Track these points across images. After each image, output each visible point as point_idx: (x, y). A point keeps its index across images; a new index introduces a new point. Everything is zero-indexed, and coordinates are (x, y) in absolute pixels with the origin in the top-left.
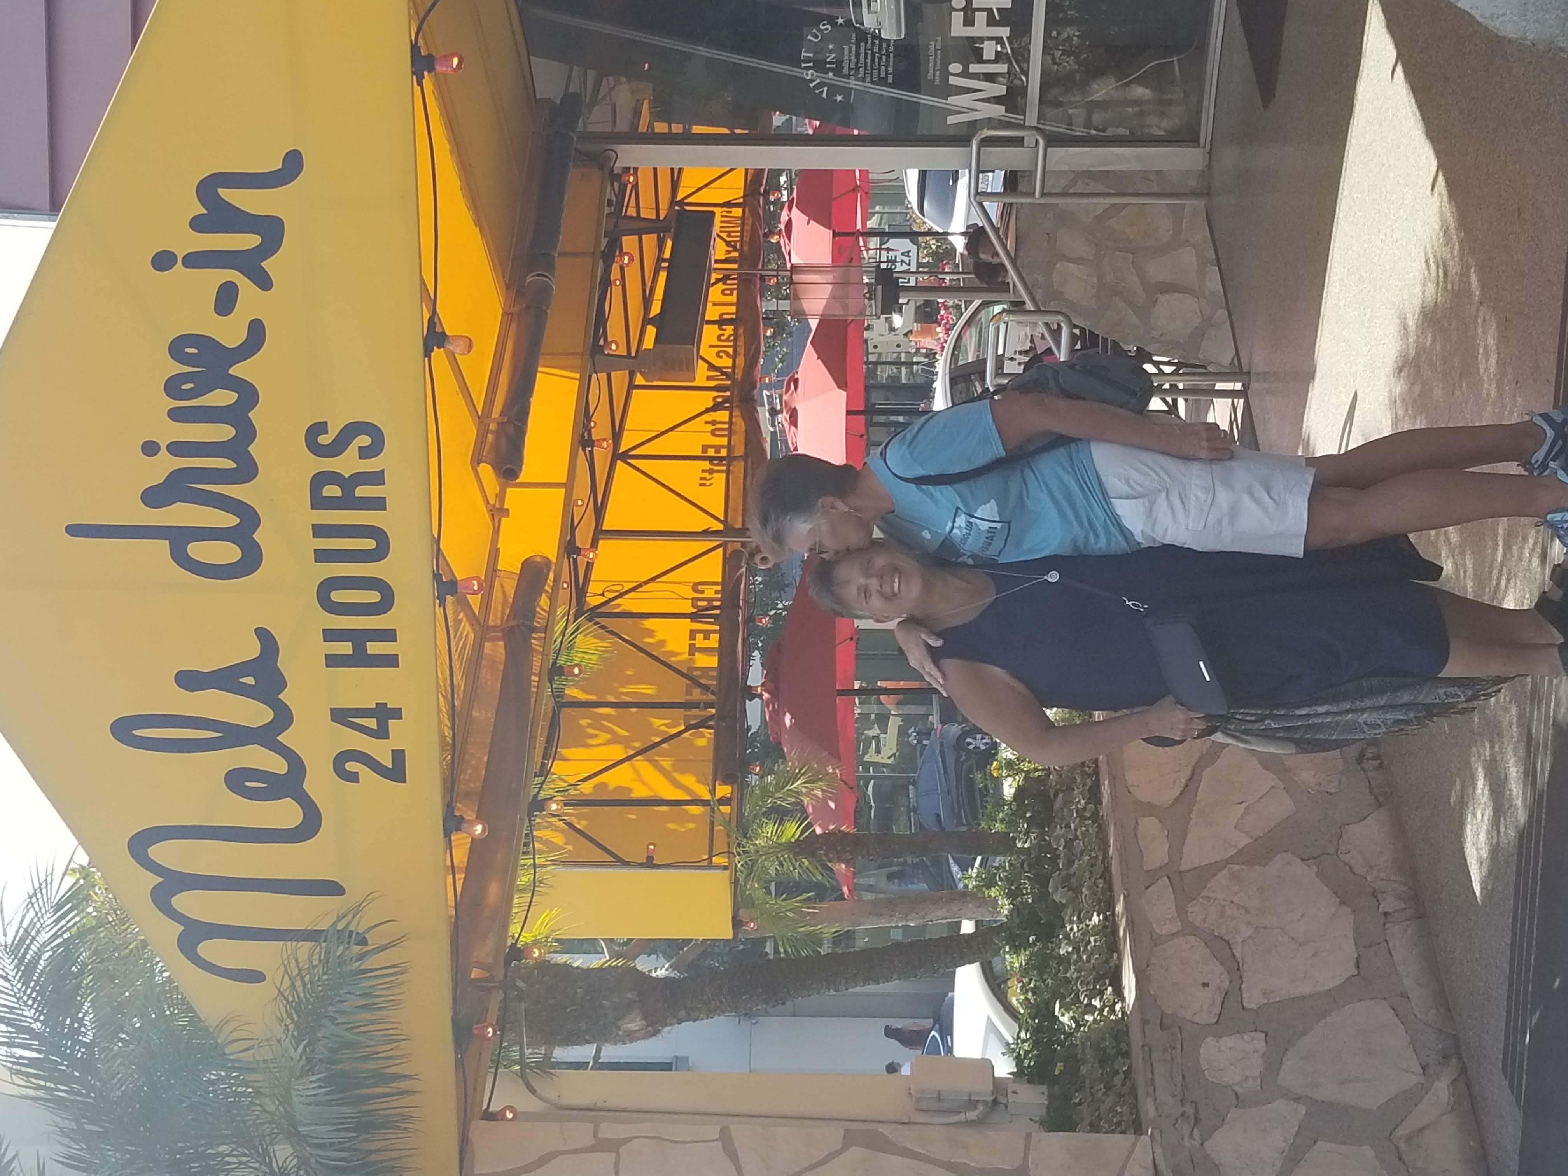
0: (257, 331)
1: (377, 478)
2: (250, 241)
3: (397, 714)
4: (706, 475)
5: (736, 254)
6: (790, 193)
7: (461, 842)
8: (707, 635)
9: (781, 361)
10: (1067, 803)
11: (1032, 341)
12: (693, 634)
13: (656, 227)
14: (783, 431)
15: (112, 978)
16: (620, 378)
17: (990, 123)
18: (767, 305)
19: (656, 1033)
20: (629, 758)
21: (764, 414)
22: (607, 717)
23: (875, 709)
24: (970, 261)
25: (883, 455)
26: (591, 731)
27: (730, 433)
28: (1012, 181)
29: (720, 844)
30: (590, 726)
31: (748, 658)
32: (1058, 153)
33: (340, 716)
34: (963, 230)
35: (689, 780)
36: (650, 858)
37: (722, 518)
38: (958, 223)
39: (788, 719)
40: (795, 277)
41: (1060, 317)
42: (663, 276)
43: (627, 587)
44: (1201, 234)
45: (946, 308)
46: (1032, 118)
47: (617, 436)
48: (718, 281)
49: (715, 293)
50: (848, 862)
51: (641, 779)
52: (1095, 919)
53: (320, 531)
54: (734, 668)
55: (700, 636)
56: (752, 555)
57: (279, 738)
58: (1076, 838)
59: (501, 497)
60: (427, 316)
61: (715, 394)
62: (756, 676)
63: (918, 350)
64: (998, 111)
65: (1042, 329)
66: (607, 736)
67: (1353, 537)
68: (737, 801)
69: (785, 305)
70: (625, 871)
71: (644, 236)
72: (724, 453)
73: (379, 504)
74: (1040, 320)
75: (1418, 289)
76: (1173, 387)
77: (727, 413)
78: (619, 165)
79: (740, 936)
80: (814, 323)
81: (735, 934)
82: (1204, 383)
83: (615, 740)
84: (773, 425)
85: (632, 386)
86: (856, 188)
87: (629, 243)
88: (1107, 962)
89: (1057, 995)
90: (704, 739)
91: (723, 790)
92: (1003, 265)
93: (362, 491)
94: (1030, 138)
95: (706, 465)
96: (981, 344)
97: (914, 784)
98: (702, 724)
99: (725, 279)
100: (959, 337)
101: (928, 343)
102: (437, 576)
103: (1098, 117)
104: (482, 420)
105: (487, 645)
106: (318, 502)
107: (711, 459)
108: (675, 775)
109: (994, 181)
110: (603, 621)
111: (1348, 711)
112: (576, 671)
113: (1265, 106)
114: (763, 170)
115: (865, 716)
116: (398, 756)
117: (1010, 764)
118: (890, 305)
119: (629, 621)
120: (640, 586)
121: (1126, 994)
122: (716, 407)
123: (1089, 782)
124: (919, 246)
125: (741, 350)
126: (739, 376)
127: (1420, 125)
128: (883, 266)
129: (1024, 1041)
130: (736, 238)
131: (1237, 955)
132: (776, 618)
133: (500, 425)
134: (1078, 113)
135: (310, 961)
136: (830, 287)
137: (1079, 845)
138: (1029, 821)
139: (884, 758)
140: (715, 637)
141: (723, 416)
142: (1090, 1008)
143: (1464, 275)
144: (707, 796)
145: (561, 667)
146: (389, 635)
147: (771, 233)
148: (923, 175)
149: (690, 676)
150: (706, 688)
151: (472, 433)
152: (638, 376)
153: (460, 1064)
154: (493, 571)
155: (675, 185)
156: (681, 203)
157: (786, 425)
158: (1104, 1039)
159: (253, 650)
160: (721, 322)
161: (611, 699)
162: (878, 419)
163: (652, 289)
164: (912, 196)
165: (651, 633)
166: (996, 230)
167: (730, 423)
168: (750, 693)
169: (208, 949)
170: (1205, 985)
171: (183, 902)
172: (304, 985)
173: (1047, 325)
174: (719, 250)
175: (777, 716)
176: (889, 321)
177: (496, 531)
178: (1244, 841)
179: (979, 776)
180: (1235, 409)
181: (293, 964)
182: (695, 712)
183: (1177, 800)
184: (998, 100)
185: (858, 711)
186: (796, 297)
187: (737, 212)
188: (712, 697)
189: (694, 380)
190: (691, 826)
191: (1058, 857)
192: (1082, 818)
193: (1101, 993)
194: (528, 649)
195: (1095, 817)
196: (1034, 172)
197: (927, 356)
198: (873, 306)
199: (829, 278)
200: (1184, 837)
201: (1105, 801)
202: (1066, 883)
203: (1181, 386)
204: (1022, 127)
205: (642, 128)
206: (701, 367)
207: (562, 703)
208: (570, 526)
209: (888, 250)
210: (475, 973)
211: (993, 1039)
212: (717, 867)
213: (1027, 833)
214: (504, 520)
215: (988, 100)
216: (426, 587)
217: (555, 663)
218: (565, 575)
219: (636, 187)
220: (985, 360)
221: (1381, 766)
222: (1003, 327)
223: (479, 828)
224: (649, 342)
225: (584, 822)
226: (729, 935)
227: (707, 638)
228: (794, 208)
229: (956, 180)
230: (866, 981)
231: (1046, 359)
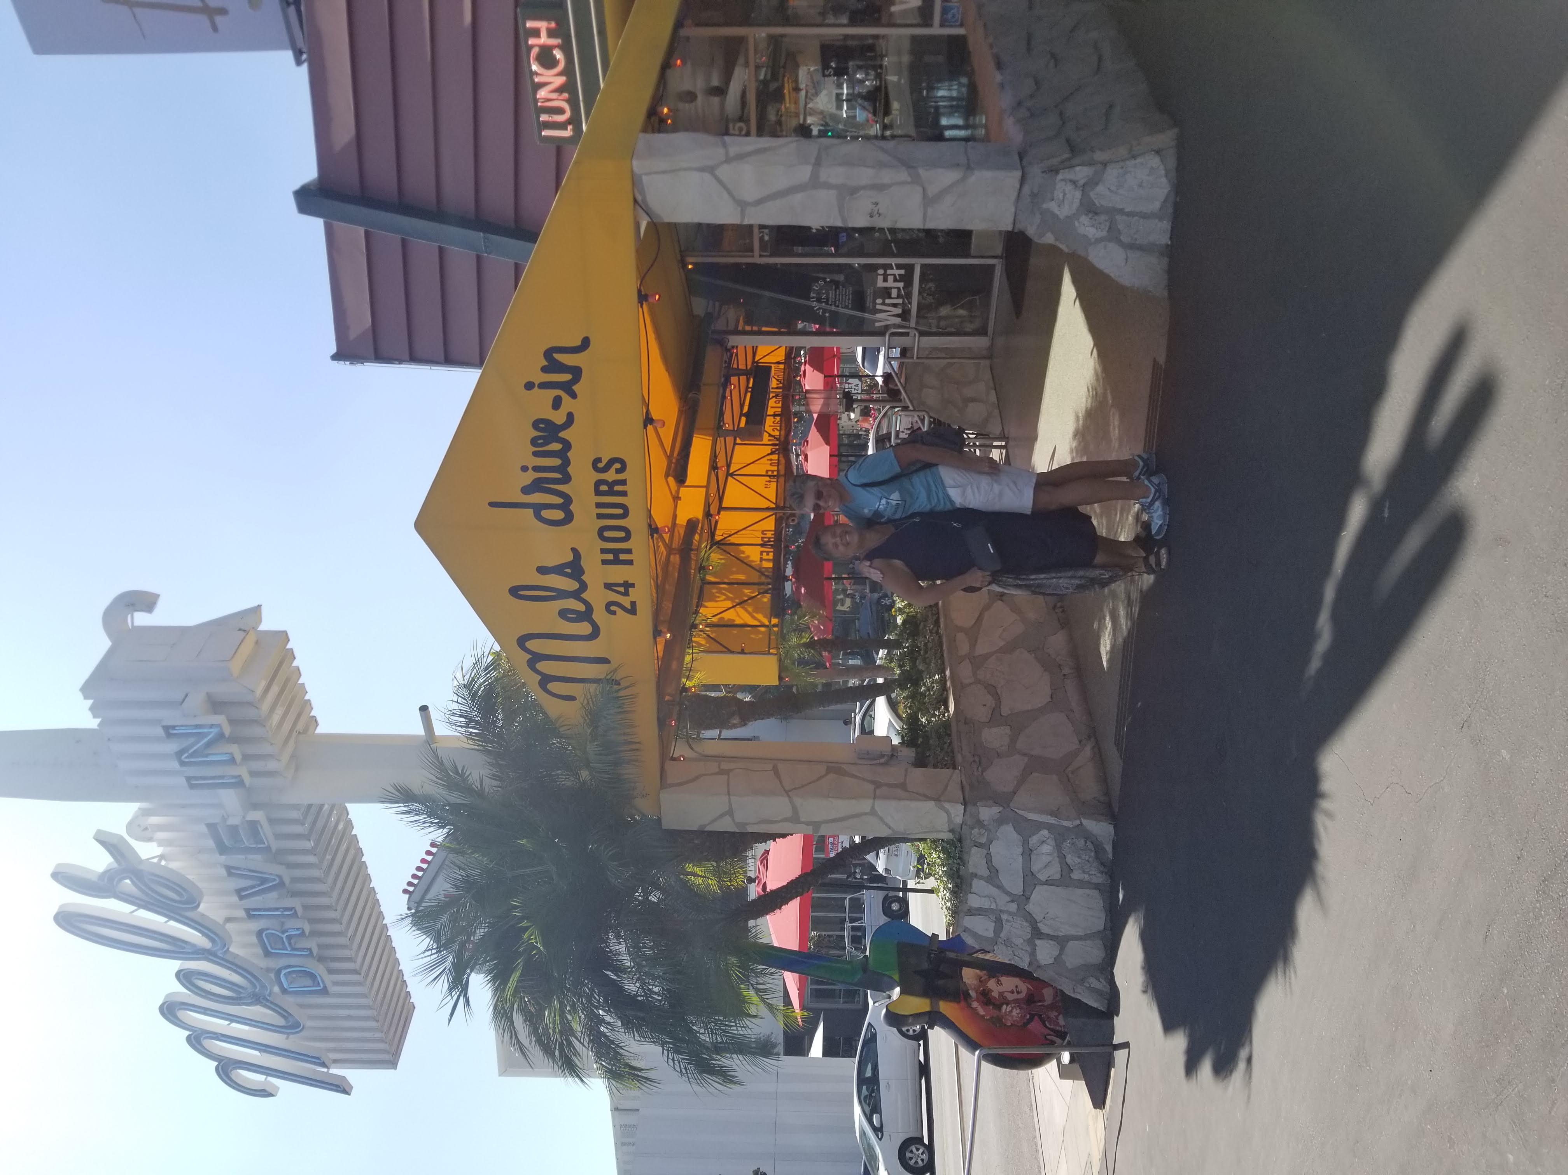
0: (570, 417)
1: (623, 482)
2: (567, 377)
3: (633, 585)
4: (767, 483)
5: (781, 385)
6: (805, 358)
7: (661, 641)
8: (768, 553)
9: (801, 433)
10: (925, 626)
11: (912, 424)
12: (762, 553)
13: (746, 373)
14: (801, 464)
15: (510, 698)
16: (730, 440)
17: (895, 326)
18: (795, 409)
19: (745, 725)
20: (733, 607)
21: (793, 457)
22: (724, 588)
23: (841, 587)
24: (885, 389)
25: (846, 476)
26: (717, 595)
27: (778, 464)
28: (904, 352)
29: (773, 644)
30: (717, 592)
31: (786, 564)
32: (925, 340)
33: (608, 586)
34: (881, 374)
35: (760, 616)
36: (743, 650)
37: (774, 501)
38: (880, 372)
39: (803, 590)
40: (807, 395)
41: (924, 413)
42: (749, 395)
43: (733, 532)
44: (988, 375)
45: (874, 410)
46: (913, 323)
47: (728, 466)
48: (773, 397)
49: (772, 403)
50: (829, 652)
51: (739, 616)
52: (937, 677)
53: (599, 505)
54: (780, 568)
55: (765, 554)
56: (788, 518)
57: (582, 596)
58: (929, 641)
59: (678, 491)
60: (645, 411)
61: (771, 447)
62: (789, 571)
63: (861, 429)
64: (898, 320)
65: (916, 418)
66: (724, 597)
67: (1053, 507)
68: (780, 625)
69: (802, 408)
70: (731, 655)
71: (741, 377)
72: (775, 473)
73: (624, 494)
74: (915, 414)
75: (1084, 400)
76: (974, 444)
77: (777, 456)
78: (730, 345)
79: (782, 684)
80: (815, 416)
81: (780, 683)
82: (988, 442)
83: (728, 598)
84: (797, 462)
85: (735, 444)
86: (834, 356)
87: (734, 380)
88: (941, 695)
89: (919, 709)
90: (766, 599)
91: (775, 621)
92: (899, 391)
93: (617, 488)
94: (912, 332)
95: (768, 479)
96: (889, 426)
97: (858, 619)
98: (766, 592)
99: (776, 396)
100: (880, 422)
101: (866, 425)
102: (650, 526)
103: (943, 323)
104: (669, 458)
105: (672, 556)
106: (598, 493)
107: (770, 476)
108: (755, 614)
109: (896, 352)
110: (723, 547)
111: (1054, 578)
112: (711, 568)
113: (1017, 318)
114: (793, 347)
115: (836, 590)
116: (633, 604)
117: (900, 610)
118: (849, 408)
119: (734, 547)
120: (738, 531)
121: (950, 709)
122: (772, 453)
123: (935, 618)
124: (862, 382)
125: (783, 428)
126: (782, 439)
127: (1086, 326)
128: (846, 390)
129: (905, 729)
130: (781, 378)
131: (999, 693)
132: (798, 547)
133: (677, 460)
134: (934, 322)
135: (595, 692)
136: (822, 400)
137: (930, 645)
138: (908, 634)
139: (844, 608)
140: (771, 554)
141: (775, 457)
142: (934, 715)
143: (1105, 394)
144: (767, 623)
145: (704, 567)
146: (629, 551)
147: (797, 376)
148: (864, 350)
149: (760, 571)
150: (767, 576)
151: (665, 464)
152: (738, 439)
153: (661, 737)
154: (674, 524)
155: (754, 354)
156: (757, 362)
157: (803, 461)
158: (940, 728)
159: (570, 557)
160: (774, 415)
161: (726, 581)
162: (843, 459)
163: (744, 401)
164: (860, 360)
165: (743, 552)
166: (896, 374)
167: (778, 460)
168: (786, 579)
169: (552, 686)
170: (985, 705)
171: (541, 666)
172: (593, 702)
173: (918, 416)
174: (774, 383)
175: (798, 589)
176: (849, 416)
177: (676, 507)
178: (1002, 644)
179: (886, 615)
180: (1002, 454)
181: (588, 694)
182: (762, 587)
183: (975, 623)
184: (898, 316)
185: (834, 588)
186: (807, 405)
187: (782, 366)
188: (769, 580)
189: (762, 441)
190: (761, 636)
191: (921, 650)
192: (931, 632)
193: (939, 709)
194: (689, 558)
195: (937, 633)
196: (913, 348)
197: (865, 431)
198: (841, 409)
199: (822, 396)
200: (976, 642)
201: (942, 626)
202: (924, 661)
203: (978, 444)
204: (909, 327)
205: (740, 328)
206: (766, 435)
207: (704, 582)
208: (708, 505)
209: (849, 383)
210: (667, 698)
211: (892, 729)
212: (772, 654)
213: (907, 640)
214: (679, 502)
215: (894, 316)
216: (645, 530)
217: (701, 565)
218: (706, 526)
219: (737, 354)
220: (891, 433)
221: (1063, 611)
222: (899, 418)
223: (668, 635)
224: (742, 424)
225: (714, 634)
226: (777, 683)
227: (768, 554)
228: (807, 365)
229: (879, 353)
230: (837, 703)
231: (918, 432)
